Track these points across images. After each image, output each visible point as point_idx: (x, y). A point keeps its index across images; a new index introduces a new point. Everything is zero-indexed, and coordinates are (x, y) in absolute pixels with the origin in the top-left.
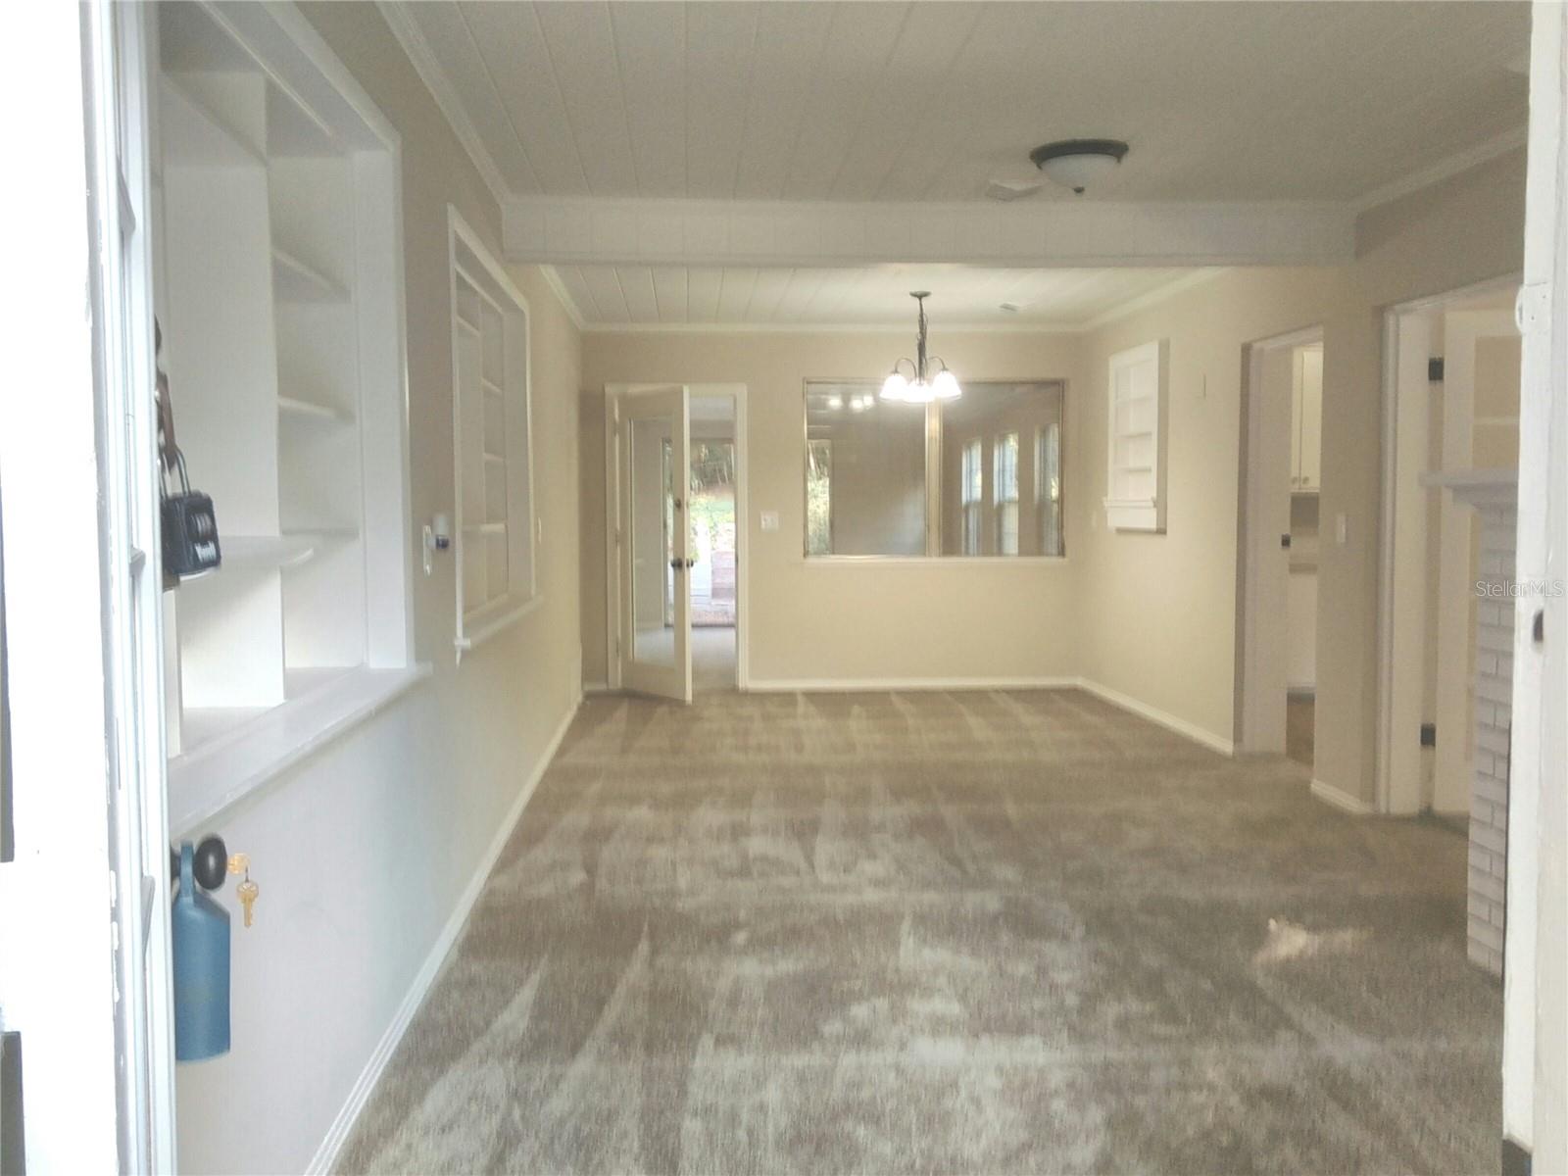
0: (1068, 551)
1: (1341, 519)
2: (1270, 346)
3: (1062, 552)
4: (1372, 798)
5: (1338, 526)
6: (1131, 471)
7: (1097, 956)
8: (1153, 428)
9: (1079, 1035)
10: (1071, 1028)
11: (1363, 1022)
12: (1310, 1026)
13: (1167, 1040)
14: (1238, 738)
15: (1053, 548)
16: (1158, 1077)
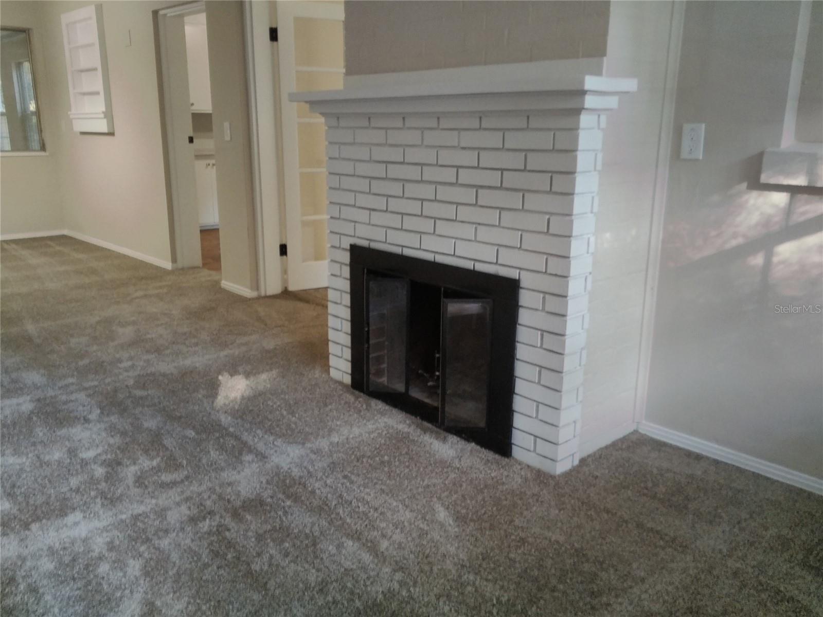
0: (48, 146)
1: (226, 125)
2: (170, 13)
3: (43, 148)
4: (257, 288)
5: (225, 129)
6: (84, 94)
7: (112, 429)
8: (98, 64)
9: (111, 500)
10: (103, 495)
11: (291, 435)
12: (261, 446)
13: (174, 484)
14: (174, 260)
15: (36, 144)
16: (173, 517)
